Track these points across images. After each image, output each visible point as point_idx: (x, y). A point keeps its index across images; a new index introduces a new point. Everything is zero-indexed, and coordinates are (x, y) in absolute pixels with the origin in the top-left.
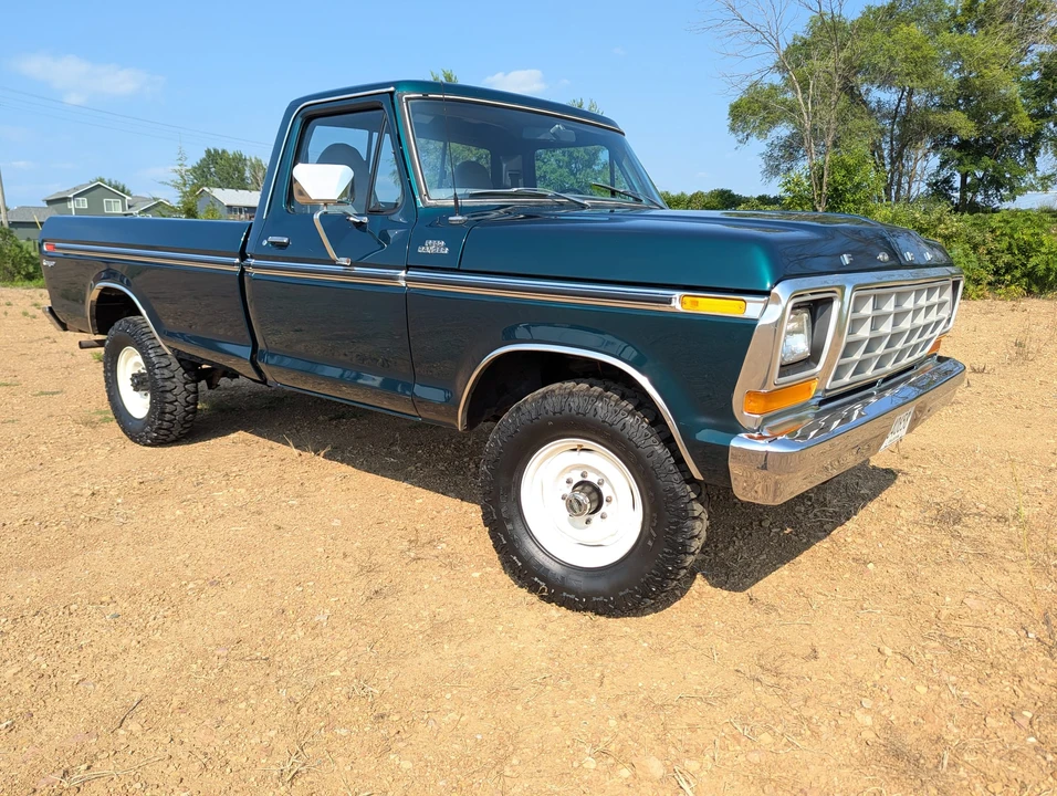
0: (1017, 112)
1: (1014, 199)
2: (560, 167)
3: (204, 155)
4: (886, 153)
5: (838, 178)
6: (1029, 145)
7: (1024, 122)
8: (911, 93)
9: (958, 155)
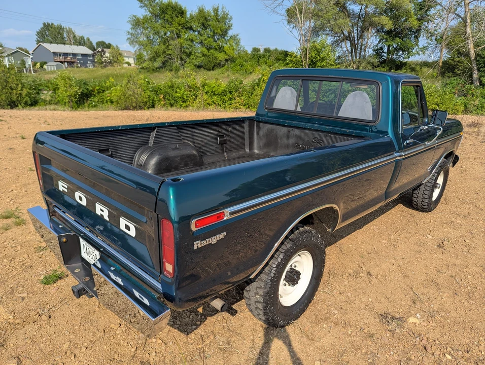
0: (411, 17)
1: (409, 57)
2: (209, 37)
3: (42, 26)
4: (356, 35)
5: (313, 55)
6: (416, 32)
7: (413, 22)
8: (367, 6)
9: (385, 37)
